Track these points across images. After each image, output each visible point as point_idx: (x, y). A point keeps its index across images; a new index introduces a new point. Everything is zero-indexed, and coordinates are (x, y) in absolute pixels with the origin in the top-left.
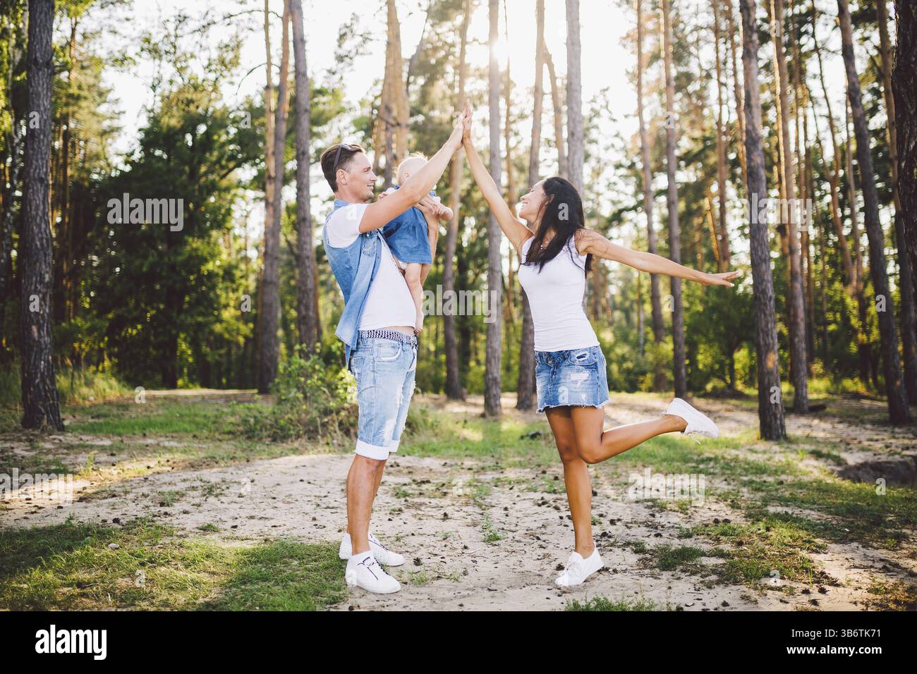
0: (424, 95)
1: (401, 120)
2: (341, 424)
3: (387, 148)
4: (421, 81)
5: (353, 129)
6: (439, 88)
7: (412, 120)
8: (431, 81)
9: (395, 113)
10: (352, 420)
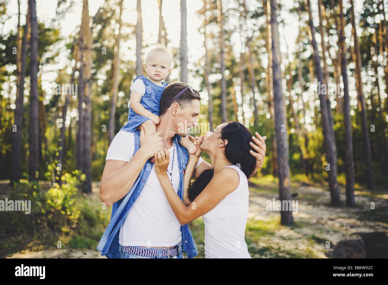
0: (100, 34)
1: (89, 46)
2: (49, 223)
3: (81, 60)
4: (99, 27)
5: (65, 48)
6: (108, 31)
7: (94, 46)
8: (104, 27)
9: (85, 42)
10: (55, 220)
